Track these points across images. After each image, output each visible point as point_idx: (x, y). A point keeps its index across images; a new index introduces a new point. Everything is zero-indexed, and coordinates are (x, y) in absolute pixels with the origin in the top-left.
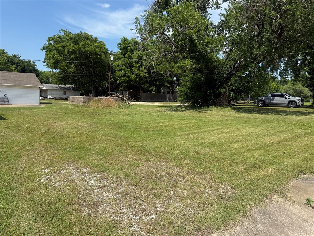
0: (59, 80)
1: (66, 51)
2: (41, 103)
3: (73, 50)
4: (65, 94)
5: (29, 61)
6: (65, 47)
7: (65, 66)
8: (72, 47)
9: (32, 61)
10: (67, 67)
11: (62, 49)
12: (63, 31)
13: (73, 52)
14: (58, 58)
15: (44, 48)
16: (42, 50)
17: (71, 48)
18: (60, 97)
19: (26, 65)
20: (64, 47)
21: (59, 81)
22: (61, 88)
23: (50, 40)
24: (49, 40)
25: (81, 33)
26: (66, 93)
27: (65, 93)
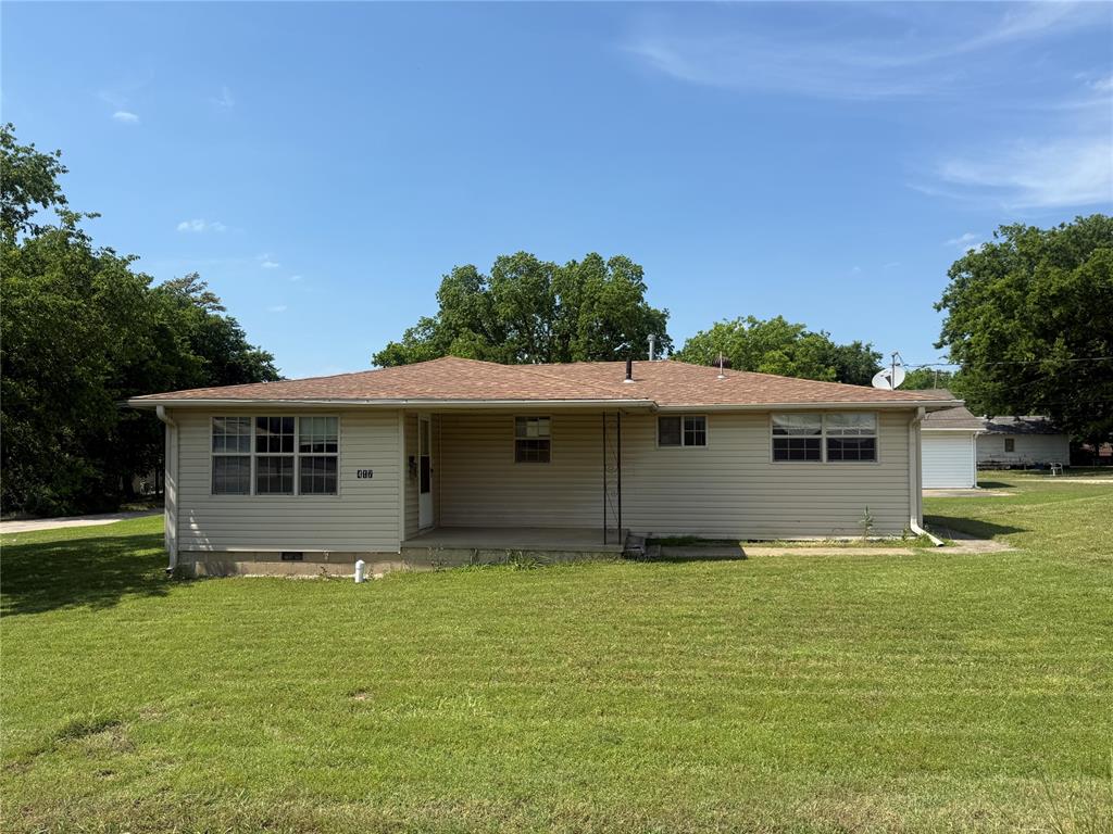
0: (994, 402)
1: (1032, 298)
2: (979, 484)
3: (1061, 289)
4: (1012, 450)
5: (858, 346)
6: (1026, 285)
7: (1029, 350)
8: (1060, 280)
9: (864, 345)
10: (1034, 352)
11: (1015, 294)
12: (1005, 229)
13: (1062, 297)
14: (1005, 326)
15: (946, 299)
16: (939, 309)
17: (1051, 285)
18: (991, 459)
19: (850, 359)
20: (1021, 285)
21: (994, 404)
22: (993, 429)
23: (960, 270)
24: (957, 269)
25: (1082, 222)
26: (1013, 446)
27: (1010, 446)
